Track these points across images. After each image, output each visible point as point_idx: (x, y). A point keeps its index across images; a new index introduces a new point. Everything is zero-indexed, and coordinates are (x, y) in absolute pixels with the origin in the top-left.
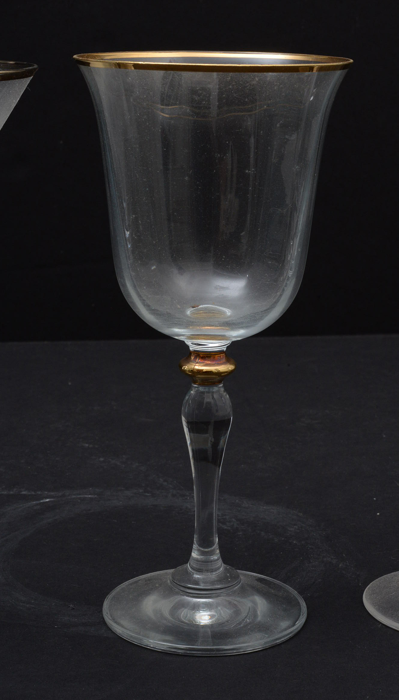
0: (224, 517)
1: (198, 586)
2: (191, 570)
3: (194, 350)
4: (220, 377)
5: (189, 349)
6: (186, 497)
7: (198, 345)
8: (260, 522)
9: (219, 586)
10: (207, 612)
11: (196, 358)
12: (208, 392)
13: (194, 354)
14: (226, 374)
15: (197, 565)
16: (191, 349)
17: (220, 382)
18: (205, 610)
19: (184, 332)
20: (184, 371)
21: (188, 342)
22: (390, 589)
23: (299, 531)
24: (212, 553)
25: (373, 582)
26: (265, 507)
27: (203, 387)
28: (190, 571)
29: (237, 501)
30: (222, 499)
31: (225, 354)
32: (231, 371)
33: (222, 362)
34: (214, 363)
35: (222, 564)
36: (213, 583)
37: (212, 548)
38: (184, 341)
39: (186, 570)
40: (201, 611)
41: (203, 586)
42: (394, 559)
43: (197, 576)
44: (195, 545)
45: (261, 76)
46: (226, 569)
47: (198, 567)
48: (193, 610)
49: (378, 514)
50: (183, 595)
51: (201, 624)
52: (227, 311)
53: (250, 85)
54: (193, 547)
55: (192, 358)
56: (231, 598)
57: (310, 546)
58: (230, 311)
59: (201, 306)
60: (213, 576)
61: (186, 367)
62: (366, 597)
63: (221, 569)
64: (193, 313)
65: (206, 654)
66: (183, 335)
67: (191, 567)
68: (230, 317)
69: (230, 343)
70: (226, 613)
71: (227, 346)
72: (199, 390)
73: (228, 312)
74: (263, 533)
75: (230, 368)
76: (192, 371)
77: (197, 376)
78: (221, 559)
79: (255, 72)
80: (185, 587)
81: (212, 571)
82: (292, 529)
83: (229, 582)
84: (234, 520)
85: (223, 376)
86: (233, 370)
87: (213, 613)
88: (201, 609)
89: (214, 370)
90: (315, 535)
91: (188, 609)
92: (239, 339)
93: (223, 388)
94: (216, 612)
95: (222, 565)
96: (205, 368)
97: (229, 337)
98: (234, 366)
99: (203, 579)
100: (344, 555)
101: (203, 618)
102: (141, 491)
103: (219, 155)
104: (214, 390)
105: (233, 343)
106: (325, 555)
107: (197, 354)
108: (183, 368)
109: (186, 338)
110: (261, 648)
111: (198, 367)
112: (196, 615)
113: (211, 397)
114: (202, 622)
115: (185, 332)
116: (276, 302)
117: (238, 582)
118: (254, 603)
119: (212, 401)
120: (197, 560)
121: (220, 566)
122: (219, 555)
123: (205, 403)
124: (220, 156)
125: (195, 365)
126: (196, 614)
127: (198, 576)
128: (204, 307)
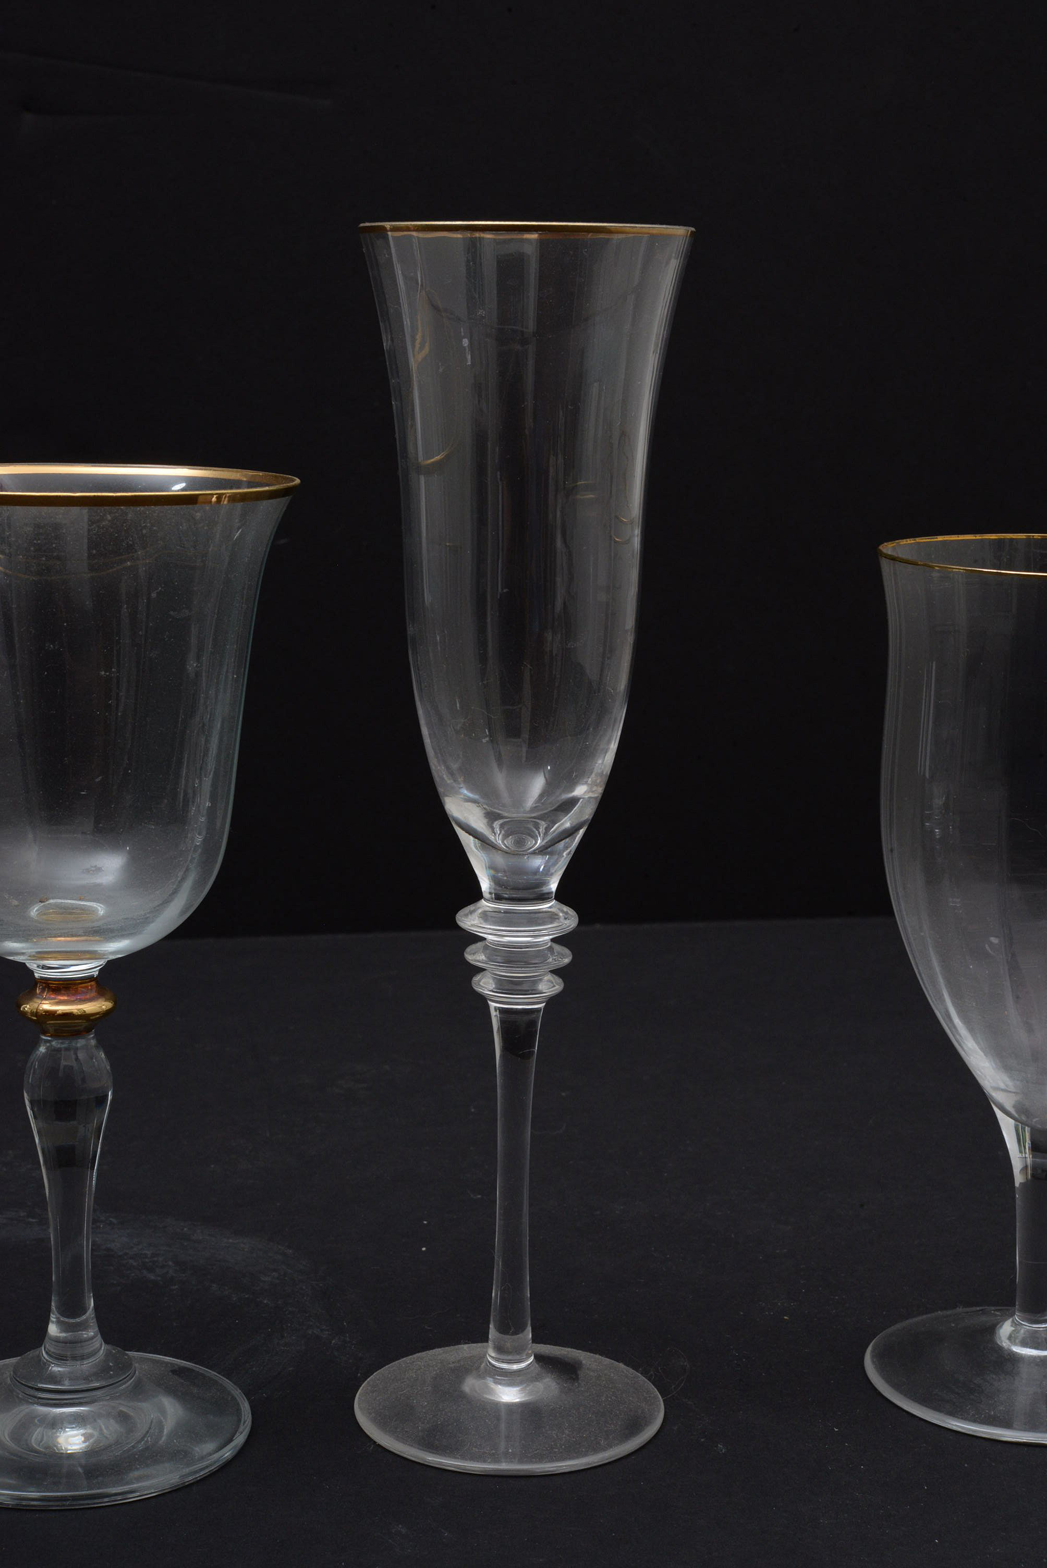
0: (156, 1259)
1: (59, 1385)
2: (48, 1358)
3: (40, 977)
4: (88, 1023)
5: (34, 976)
6: (98, 1224)
7: (46, 968)
8: (215, 1267)
9: (97, 1385)
10: (78, 1430)
11: (43, 990)
12: (67, 1049)
13: (41, 984)
14: (98, 1017)
15: (55, 1349)
16: (36, 975)
17: (88, 1030)
18: (74, 1426)
19: (23, 948)
20: (24, 1014)
21: (32, 965)
22: (402, 1383)
23: (277, 1281)
24: (83, 1326)
25: (380, 1370)
26: (231, 1241)
27: (60, 1041)
28: (44, 1358)
29: (185, 1229)
30: (161, 1226)
31: (97, 983)
32: (106, 1010)
33: (88, 996)
34: (73, 998)
35: (101, 1345)
36: (87, 1379)
37: (84, 1317)
38: (25, 963)
39: (39, 1357)
40: (67, 1430)
41: (68, 1386)
42: (429, 1328)
43: (56, 1369)
44: (53, 1314)
45: (116, 512)
46: (108, 1354)
47: (58, 1352)
48: (54, 1429)
49: (424, 1249)
50: (33, 1403)
51: (69, 1452)
52: (99, 908)
53: (99, 527)
54: (51, 1317)
55: (38, 991)
56: (117, 1402)
57: (290, 1309)
58: (103, 906)
59: (52, 901)
60: (86, 1366)
61: (28, 1006)
62: (359, 1398)
63: (101, 1352)
64: (40, 913)
65: (58, 1506)
66: (23, 954)
67: (47, 1353)
68: (103, 917)
69: (104, 964)
70: (111, 1429)
71: (99, 968)
72: (52, 1045)
73: (101, 909)
74: (214, 1287)
75: (103, 1007)
76: (36, 1013)
77: (48, 1022)
78: (99, 1335)
79: (105, 506)
80: (32, 1388)
81: (83, 1358)
82: (266, 1279)
83: (111, 1377)
84: (170, 1263)
85: (92, 1019)
86: (110, 1009)
87: (89, 1431)
88: (67, 1426)
89: (75, 1011)
90: (304, 1288)
91: (44, 1428)
92: (120, 956)
93: (95, 1039)
94: (94, 1428)
95: (101, 1347)
96: (61, 1008)
97: (103, 954)
98: (112, 1003)
99: (69, 1373)
100: (345, 1324)
101: (72, 1440)
102: (21, 1215)
103: (51, 646)
104: (79, 1045)
105: (110, 963)
106: (311, 1323)
107: (44, 983)
108: (22, 1009)
109: (29, 958)
110: (154, 1493)
111: (46, 1006)
112: (58, 1437)
113: (74, 1057)
114: (69, 1447)
115: (27, 949)
116: (175, 892)
117: (129, 1374)
118: (163, 1411)
119: (74, 1064)
120: (57, 1340)
121: (99, 1348)
122: (97, 1329)
123: (62, 1067)
124: (54, 648)
125: (41, 1003)
126: (58, 1434)
127: (60, 1369)
128: (55, 903)
